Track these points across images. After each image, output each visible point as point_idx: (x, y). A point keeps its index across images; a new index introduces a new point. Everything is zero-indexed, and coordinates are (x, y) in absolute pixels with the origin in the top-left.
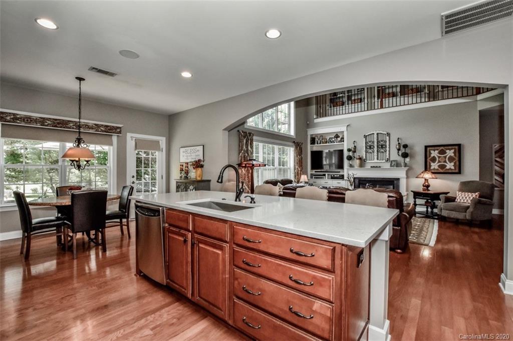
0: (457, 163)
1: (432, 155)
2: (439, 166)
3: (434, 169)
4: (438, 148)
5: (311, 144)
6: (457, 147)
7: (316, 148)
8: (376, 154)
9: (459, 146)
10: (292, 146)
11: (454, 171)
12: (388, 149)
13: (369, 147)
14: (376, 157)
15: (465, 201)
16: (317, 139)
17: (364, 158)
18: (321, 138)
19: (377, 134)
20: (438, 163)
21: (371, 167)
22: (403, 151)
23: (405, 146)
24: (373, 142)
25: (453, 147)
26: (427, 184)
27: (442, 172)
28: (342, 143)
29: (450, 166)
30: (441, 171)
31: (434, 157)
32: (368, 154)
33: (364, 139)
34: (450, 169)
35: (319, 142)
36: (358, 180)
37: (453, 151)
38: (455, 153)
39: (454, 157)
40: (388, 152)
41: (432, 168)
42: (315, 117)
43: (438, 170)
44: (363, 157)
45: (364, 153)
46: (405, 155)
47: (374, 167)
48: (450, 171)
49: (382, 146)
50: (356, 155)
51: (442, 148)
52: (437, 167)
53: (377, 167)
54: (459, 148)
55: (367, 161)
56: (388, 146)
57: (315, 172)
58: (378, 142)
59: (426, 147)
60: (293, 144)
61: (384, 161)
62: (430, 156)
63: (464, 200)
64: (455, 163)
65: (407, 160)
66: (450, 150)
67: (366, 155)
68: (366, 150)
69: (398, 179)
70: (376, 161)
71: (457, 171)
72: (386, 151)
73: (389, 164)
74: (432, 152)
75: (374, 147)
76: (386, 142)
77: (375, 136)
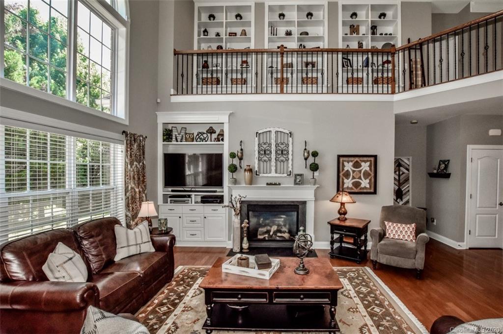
0: (373, 180)
1: (346, 169)
2: (353, 184)
3: (348, 188)
4: (352, 159)
5: (164, 140)
6: (372, 159)
7: (174, 148)
8: (273, 163)
9: (375, 157)
10: (120, 142)
11: (369, 191)
12: (290, 157)
13: (264, 152)
14: (273, 169)
15: (401, 237)
16: (174, 133)
17: (256, 169)
18: (183, 131)
19: (277, 132)
20: (352, 179)
21: (267, 184)
22: (311, 160)
23: (315, 154)
24: (270, 144)
25: (369, 159)
26: (343, 210)
27: (357, 192)
28: (221, 142)
29: (365, 183)
30: (355, 190)
31: (348, 171)
32: (262, 163)
33: (257, 139)
34: (365, 188)
35: (179, 138)
36: (246, 206)
37: (368, 164)
38: (370, 166)
39: (370, 172)
40: (290, 161)
41: (345, 186)
42: (172, 91)
43: (352, 188)
44: (255, 167)
45: (257, 161)
46: (314, 168)
47: (271, 184)
48: (365, 191)
49: (282, 152)
50: (244, 164)
51: (357, 159)
52: (350, 186)
53: (275, 184)
54: (374, 159)
55: (261, 175)
56: (290, 153)
57: (172, 191)
58: (277, 145)
59: (339, 157)
60: (123, 137)
61: (285, 175)
62: (343, 170)
63: (399, 235)
64: (370, 180)
65: (316, 174)
66: (365, 162)
67: (259, 164)
68: (259, 157)
69: (304, 203)
70: (273, 174)
71: (372, 190)
72: (287, 160)
73: (293, 179)
74: (346, 164)
75: (271, 152)
76: (287, 145)
77: (273, 135)
